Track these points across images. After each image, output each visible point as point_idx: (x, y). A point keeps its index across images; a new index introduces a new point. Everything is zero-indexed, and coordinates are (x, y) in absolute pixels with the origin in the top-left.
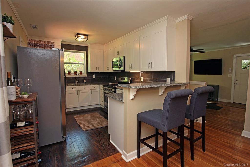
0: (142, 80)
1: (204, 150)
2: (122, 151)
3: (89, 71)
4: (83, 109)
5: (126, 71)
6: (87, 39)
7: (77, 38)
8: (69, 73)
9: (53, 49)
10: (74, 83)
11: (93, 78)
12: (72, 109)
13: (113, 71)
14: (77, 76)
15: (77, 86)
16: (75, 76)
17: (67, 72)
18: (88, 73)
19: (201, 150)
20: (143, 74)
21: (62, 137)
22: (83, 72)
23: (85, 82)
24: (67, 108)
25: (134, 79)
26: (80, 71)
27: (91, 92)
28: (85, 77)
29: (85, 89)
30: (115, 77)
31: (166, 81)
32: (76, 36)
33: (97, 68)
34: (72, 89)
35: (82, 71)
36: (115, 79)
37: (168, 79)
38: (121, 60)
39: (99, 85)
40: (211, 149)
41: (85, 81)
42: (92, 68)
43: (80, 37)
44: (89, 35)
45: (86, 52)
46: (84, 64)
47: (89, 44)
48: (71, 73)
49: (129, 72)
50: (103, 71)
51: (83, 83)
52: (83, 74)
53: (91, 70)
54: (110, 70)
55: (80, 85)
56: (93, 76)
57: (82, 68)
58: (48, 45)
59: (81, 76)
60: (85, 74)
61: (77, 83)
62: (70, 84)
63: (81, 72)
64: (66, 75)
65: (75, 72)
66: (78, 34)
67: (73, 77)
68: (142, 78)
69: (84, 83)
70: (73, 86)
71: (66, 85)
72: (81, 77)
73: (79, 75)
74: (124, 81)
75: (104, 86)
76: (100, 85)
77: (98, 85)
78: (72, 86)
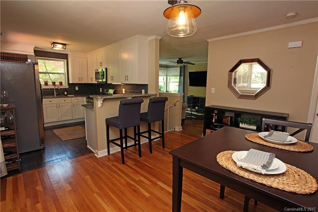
0: (124, 92)
1: (164, 147)
2: (95, 151)
3: (71, 82)
4: (64, 124)
5: (108, 82)
6: (66, 49)
7: (54, 47)
8: (46, 84)
9: (26, 62)
10: (53, 95)
11: (76, 89)
12: (51, 123)
13: (96, 83)
14: (56, 88)
15: (56, 98)
16: (53, 87)
17: (43, 83)
18: (69, 84)
19: (162, 148)
20: (124, 86)
21: (40, 145)
22: (64, 83)
24: (45, 122)
25: (117, 91)
26: (60, 82)
27: (73, 105)
28: (66, 89)
29: (66, 101)
30: (101, 89)
31: (141, 92)
32: (52, 44)
33: (80, 79)
34: (50, 101)
35: (62, 82)
36: (101, 91)
37: (143, 91)
38: (103, 72)
39: (82, 98)
40: (170, 147)
41: (66, 93)
42: (74, 78)
43: (57, 45)
44: (67, 44)
45: (66, 60)
46: (64, 74)
47: (69, 52)
48: (48, 84)
49: (112, 84)
50: (86, 82)
51: (63, 95)
52: (63, 86)
53: (72, 81)
54: (94, 82)
55: (59, 98)
56: (76, 87)
58: (20, 58)
59: (61, 87)
61: (56, 95)
62: (47, 96)
63: (61, 84)
64: (42, 86)
65: (54, 83)
66: (54, 43)
67: (51, 89)
68: (124, 90)
69: (65, 95)
70: (52, 98)
71: (43, 98)
72: (60, 89)
73: (58, 86)
74: (107, 92)
75: (86, 98)
76: (84, 98)
77: (80, 98)
78: (49, 98)
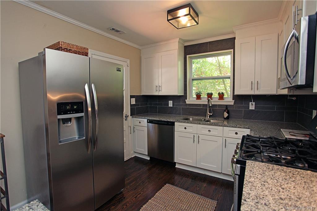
8: (198, 96)
11: (251, 108)
15: (195, 123)
22: (225, 96)
23: (225, 117)
26: (220, 93)
27: (224, 144)
28: (228, 106)
29: (211, 132)
30: (314, 112)
33: (255, 85)
34: (185, 128)
39: (248, 130)
41: (226, 115)
45: (232, 51)
48: (201, 97)
52: (224, 100)
55: (200, 124)
56: (250, 104)
57: (225, 87)
60: (229, 100)
63: (221, 96)
65: (210, 95)
67: (203, 105)
70: (188, 122)
72: (219, 105)
77: (245, 129)
78: (185, 122)
